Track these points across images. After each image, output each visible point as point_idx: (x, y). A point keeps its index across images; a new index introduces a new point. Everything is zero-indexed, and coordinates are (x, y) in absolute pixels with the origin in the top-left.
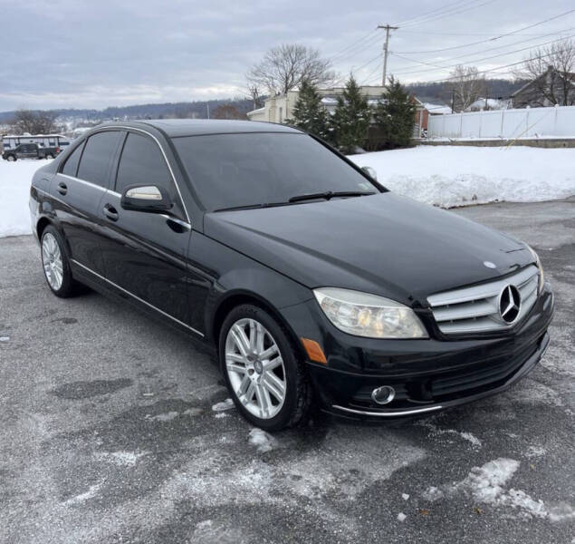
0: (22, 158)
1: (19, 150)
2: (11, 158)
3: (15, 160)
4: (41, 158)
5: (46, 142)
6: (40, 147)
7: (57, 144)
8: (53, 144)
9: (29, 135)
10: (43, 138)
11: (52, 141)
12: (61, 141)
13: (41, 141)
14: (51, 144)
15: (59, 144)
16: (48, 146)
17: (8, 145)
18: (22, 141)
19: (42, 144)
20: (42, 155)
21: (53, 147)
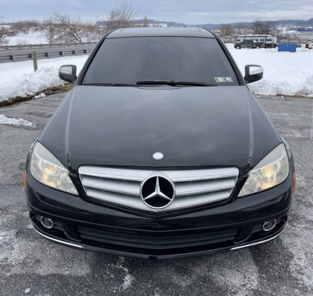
0: (244, 47)
1: (243, 43)
2: (238, 47)
3: (240, 48)
4: (253, 48)
5: (259, 39)
6: (255, 41)
7: (264, 40)
8: (263, 40)
9: (251, 35)
10: (258, 36)
11: (262, 38)
12: (267, 38)
13: (256, 38)
14: (261, 40)
15: (266, 40)
16: (259, 41)
17: (239, 40)
18: (247, 39)
19: (257, 40)
20: (254, 46)
21: (262, 42)
